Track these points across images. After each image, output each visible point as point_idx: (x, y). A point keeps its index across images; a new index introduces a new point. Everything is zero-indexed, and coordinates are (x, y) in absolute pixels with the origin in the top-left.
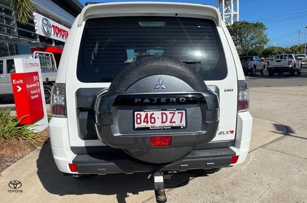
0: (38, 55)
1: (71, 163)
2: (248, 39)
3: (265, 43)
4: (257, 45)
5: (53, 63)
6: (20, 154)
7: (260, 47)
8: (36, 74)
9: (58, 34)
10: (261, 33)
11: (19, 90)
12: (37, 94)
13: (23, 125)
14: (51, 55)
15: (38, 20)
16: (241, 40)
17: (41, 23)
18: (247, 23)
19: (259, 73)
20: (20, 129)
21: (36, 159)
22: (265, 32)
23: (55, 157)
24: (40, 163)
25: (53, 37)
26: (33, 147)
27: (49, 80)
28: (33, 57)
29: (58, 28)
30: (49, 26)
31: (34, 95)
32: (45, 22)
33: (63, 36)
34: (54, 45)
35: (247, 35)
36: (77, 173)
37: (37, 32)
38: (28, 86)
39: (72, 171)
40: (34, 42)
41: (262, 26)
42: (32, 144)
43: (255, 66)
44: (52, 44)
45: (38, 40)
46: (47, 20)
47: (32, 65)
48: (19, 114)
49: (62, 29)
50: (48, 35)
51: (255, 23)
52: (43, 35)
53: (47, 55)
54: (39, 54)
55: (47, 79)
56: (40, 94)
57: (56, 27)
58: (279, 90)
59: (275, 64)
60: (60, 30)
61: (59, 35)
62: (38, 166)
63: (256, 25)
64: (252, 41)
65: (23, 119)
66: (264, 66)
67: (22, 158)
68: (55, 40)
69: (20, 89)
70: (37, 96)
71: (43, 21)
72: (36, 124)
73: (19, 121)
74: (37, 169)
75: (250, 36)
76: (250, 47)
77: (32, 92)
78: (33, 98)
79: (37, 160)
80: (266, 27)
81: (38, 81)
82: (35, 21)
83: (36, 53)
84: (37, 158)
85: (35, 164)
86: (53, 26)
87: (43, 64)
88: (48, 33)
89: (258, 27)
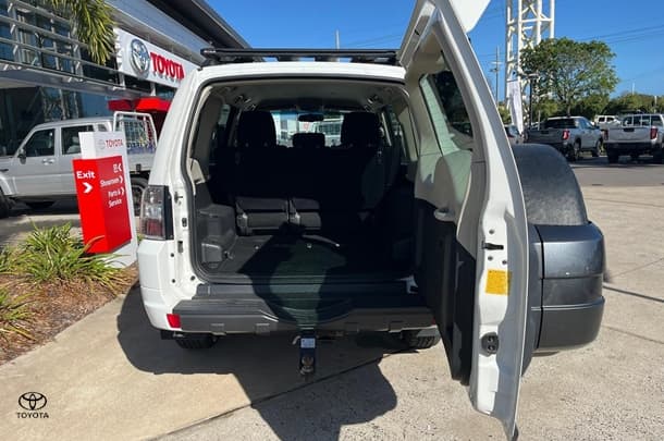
0: (121, 118)
1: (171, 312)
2: (571, 77)
3: (610, 87)
4: (592, 92)
5: (151, 135)
6: (88, 306)
7: (601, 95)
8: (118, 160)
9: (161, 72)
10: (600, 65)
11: (87, 191)
12: (119, 197)
13: (93, 254)
14: (147, 118)
15: (124, 43)
16: (556, 82)
17: (129, 49)
18: (569, 43)
19: (589, 155)
20: (88, 261)
21: (115, 316)
22: (611, 63)
23: (146, 303)
24: (123, 323)
25: (153, 77)
26: (111, 295)
27: (143, 169)
28: (112, 122)
29: (163, 59)
30: (144, 54)
31: (114, 199)
32: (136, 47)
33: (173, 76)
34: (153, 94)
35: (570, 71)
36: (180, 330)
37: (121, 70)
38: (104, 183)
39: (172, 326)
40: (115, 88)
41: (603, 50)
42: (109, 289)
43: (578, 140)
44: (150, 92)
45: (123, 84)
46: (141, 44)
47: (111, 143)
48: (87, 234)
49: (171, 62)
50: (142, 73)
51: (588, 42)
52: (133, 74)
53: (140, 118)
54: (125, 116)
55: (139, 166)
56: (124, 198)
57: (160, 57)
58: (614, 194)
59: (621, 137)
60: (167, 64)
61: (165, 73)
62: (119, 326)
63: (589, 48)
64: (581, 83)
65: (93, 244)
66: (601, 140)
67: (92, 312)
68: (157, 85)
69: (89, 188)
70: (119, 202)
71: (132, 46)
72: (117, 252)
73: (87, 246)
74: (118, 332)
75: (575, 72)
76: (575, 97)
77: (111, 194)
78: (112, 204)
79: (119, 317)
80: (611, 53)
81: (122, 173)
82: (117, 46)
83: (118, 115)
84: (119, 313)
85: (115, 323)
86: (153, 55)
87: (131, 135)
88: (143, 70)
89: (594, 52)
